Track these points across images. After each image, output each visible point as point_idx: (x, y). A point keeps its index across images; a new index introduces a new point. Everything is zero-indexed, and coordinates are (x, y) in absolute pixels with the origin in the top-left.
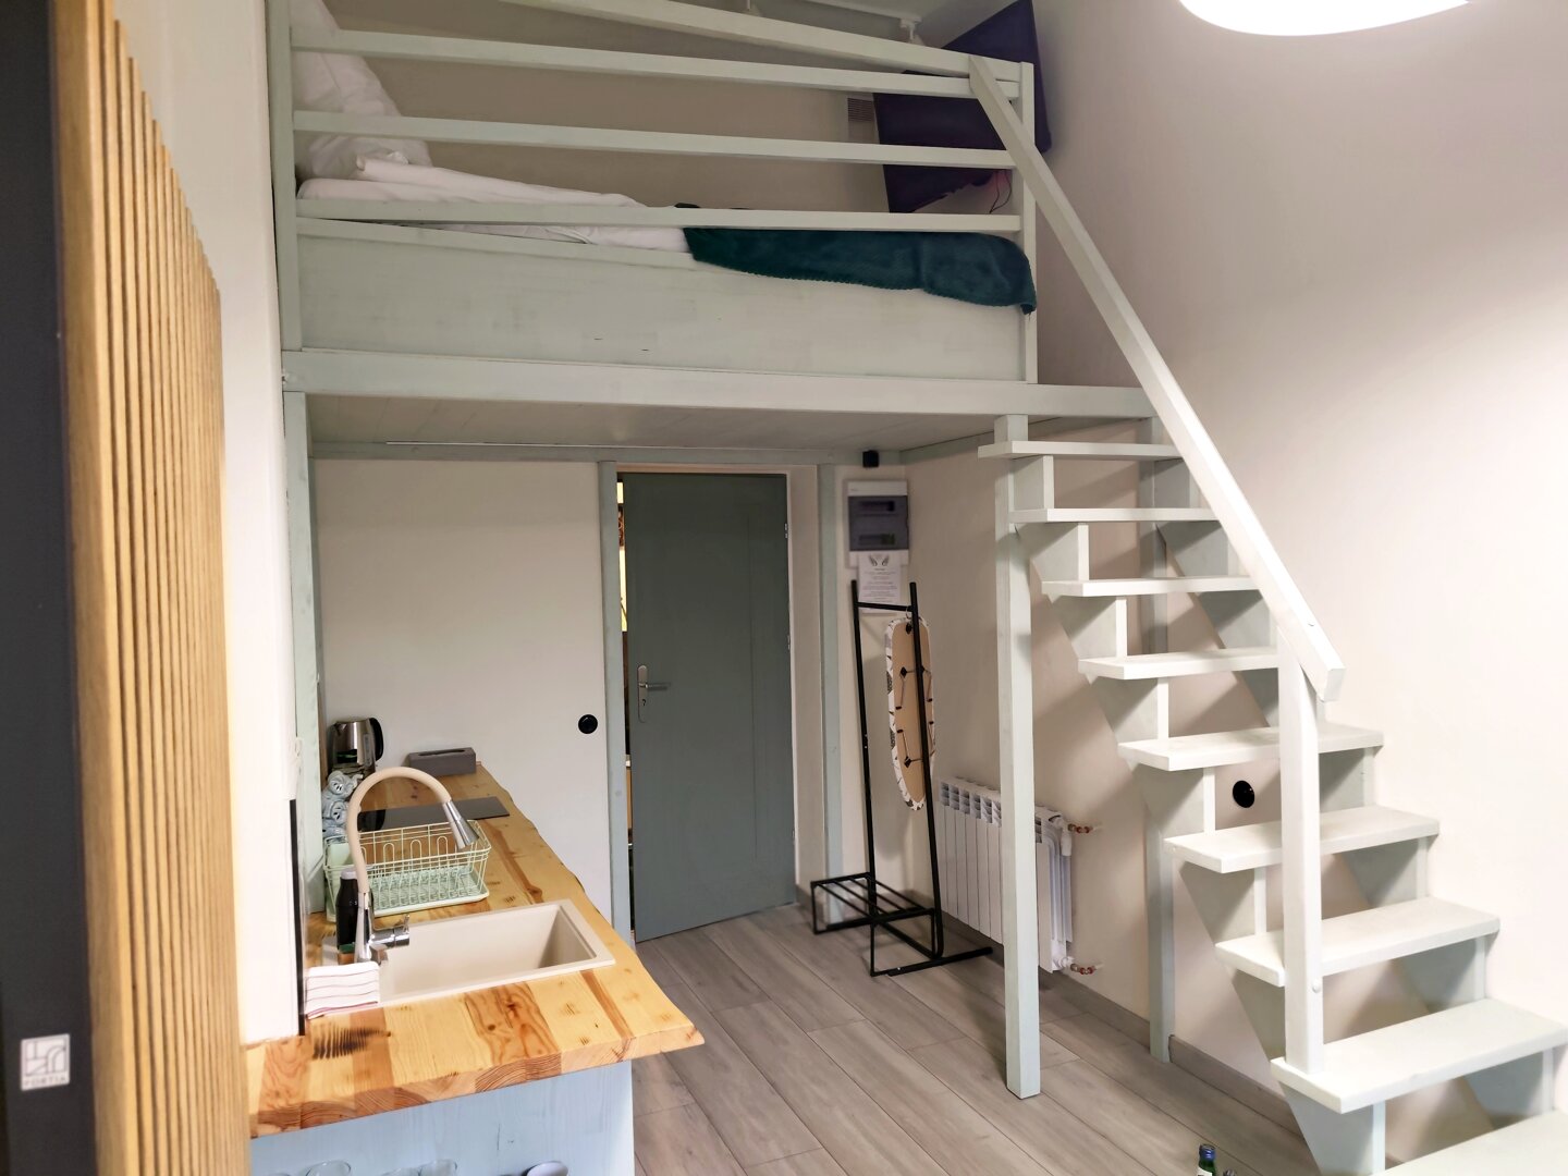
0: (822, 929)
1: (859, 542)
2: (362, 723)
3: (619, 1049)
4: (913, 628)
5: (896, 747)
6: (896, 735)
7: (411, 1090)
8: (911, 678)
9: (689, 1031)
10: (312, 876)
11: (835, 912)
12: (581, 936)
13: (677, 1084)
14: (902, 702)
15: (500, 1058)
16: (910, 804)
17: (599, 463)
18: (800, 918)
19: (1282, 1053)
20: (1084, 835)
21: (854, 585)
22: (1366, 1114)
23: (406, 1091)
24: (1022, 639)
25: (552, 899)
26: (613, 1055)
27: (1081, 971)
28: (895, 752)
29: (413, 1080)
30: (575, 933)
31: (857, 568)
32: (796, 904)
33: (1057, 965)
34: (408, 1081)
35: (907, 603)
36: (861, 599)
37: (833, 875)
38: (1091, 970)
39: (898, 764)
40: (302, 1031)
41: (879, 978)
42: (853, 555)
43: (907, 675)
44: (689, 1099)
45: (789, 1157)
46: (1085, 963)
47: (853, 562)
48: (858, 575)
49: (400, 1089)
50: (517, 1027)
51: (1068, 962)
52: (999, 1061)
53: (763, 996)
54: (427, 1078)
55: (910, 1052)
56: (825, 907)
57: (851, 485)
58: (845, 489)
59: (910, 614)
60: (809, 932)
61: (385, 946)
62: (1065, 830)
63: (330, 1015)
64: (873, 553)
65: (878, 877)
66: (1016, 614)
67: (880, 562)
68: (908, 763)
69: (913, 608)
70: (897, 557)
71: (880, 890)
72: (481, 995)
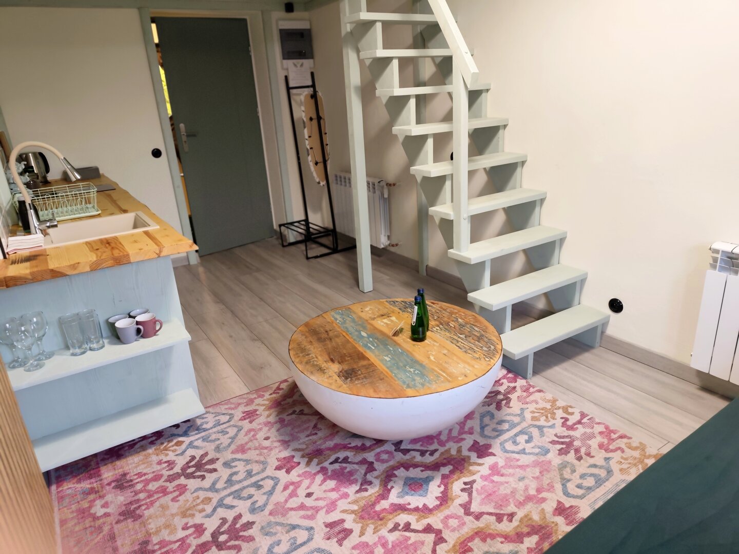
0: (285, 244)
1: (288, 54)
2: (34, 154)
3: (158, 252)
4: (314, 96)
5: (310, 156)
6: (310, 151)
7: (58, 270)
8: (315, 122)
9: (191, 244)
10: (8, 207)
11: (292, 236)
12: (145, 222)
13: (218, 302)
14: (311, 134)
15: (100, 257)
16: (319, 183)
17: (139, 9)
18: (275, 241)
19: (452, 247)
20: (392, 187)
21: (286, 78)
22: (482, 264)
23: (55, 271)
24: (356, 88)
25: (132, 211)
26: (155, 254)
27: (393, 246)
28: (310, 158)
29: (58, 266)
30: (142, 221)
31: (287, 69)
32: (275, 237)
33: (383, 245)
34: (56, 266)
35: (310, 83)
36: (291, 85)
37: (289, 221)
38: (397, 245)
39: (312, 165)
40: (5, 257)
41: (311, 260)
42: (285, 61)
43: (313, 121)
44: (224, 307)
45: (266, 321)
46: (394, 242)
47: (285, 66)
48: (288, 73)
49: (52, 270)
50: (110, 248)
51: (387, 243)
52: (356, 281)
53: (258, 270)
54: (65, 265)
55: (321, 282)
56: (287, 236)
57: (281, 23)
58: (277, 24)
59: (312, 89)
60: (280, 247)
61: (47, 228)
62: (385, 186)
63: (19, 252)
64: (295, 61)
65: (310, 220)
66: (354, 76)
67: (299, 66)
68: (316, 163)
69: (313, 86)
70: (308, 63)
71: (311, 225)
72: (95, 242)
